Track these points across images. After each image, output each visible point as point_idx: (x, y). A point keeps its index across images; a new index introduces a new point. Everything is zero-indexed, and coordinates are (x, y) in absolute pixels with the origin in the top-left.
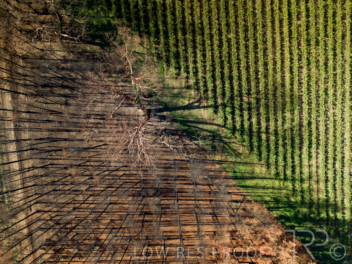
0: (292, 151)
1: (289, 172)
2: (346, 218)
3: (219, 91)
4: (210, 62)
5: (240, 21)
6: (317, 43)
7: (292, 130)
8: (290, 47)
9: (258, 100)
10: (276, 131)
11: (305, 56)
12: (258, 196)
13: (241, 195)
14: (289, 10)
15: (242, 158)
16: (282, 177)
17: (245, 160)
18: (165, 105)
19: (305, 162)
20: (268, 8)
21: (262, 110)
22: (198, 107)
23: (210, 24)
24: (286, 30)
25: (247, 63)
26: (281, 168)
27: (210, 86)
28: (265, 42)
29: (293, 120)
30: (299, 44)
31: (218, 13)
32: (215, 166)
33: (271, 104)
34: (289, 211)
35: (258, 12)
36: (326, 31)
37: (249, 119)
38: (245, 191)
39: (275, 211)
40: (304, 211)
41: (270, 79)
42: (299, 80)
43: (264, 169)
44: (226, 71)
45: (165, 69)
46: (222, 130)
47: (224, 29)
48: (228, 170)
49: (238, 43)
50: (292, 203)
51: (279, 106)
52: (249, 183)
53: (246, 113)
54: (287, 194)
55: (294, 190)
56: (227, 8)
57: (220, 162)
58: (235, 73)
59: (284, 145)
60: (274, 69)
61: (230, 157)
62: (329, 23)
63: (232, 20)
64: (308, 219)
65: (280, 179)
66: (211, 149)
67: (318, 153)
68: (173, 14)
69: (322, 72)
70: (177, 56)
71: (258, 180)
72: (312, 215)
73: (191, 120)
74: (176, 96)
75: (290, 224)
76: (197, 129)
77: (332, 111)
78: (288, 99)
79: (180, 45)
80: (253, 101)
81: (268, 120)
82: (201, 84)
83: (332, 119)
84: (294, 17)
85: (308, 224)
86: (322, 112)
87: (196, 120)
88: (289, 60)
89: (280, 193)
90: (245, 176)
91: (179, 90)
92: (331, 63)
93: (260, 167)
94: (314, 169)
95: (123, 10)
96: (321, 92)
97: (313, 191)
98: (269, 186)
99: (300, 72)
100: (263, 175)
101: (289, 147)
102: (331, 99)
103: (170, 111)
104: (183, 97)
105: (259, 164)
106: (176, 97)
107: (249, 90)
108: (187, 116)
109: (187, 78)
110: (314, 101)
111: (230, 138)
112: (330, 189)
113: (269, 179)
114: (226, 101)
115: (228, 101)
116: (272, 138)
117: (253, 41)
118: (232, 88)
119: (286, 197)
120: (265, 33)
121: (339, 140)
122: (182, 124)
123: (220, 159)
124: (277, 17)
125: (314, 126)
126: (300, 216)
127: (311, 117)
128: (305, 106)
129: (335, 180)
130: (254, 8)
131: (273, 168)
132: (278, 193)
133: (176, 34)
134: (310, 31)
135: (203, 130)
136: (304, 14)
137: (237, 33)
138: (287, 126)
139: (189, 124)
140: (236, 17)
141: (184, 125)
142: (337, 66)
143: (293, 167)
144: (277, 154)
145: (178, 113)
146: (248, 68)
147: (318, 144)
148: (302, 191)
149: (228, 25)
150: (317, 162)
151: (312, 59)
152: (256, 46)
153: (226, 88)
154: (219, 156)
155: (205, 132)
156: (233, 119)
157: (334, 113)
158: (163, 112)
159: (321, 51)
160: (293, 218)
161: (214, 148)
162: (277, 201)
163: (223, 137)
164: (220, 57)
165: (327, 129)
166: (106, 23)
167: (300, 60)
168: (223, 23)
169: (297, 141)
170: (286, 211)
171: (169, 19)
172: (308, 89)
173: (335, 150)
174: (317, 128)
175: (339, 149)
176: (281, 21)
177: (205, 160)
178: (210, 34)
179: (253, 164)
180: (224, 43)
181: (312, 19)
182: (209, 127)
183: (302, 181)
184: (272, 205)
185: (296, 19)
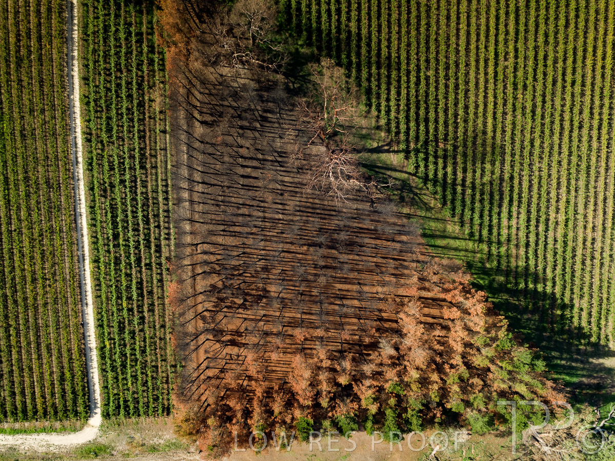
0: (490, 208)
1: (485, 233)
2: (548, 291)
3: (412, 133)
4: (405, 101)
5: (442, 57)
6: (525, 87)
7: (491, 183)
8: (494, 90)
9: (455, 148)
10: (473, 183)
11: (510, 101)
14: (496, 49)
16: (477, 238)
17: (437, 216)
19: (504, 222)
20: (473, 46)
21: (459, 159)
22: (388, 151)
23: (408, 59)
24: (491, 70)
25: (446, 104)
26: (476, 228)
27: (403, 127)
28: (467, 83)
29: (493, 173)
30: (505, 87)
31: (418, 48)
33: (470, 152)
34: (482, 279)
35: (462, 48)
36: (535, 75)
37: (445, 168)
41: (471, 124)
42: (502, 128)
43: (457, 228)
44: (422, 112)
46: (413, 180)
47: (423, 65)
49: (437, 81)
51: (479, 156)
52: (440, 242)
53: (440, 161)
55: (490, 254)
56: (427, 42)
57: (408, 216)
58: (432, 115)
59: (482, 201)
60: (476, 114)
62: (539, 66)
63: (432, 56)
64: (504, 290)
65: (475, 241)
67: (519, 213)
68: (369, 45)
69: (530, 121)
70: (369, 92)
71: (449, 239)
72: (509, 286)
73: (379, 165)
74: (364, 137)
77: (537, 165)
78: (489, 149)
79: (373, 79)
80: (449, 147)
81: (465, 170)
82: (393, 125)
83: (537, 173)
84: (501, 58)
85: (504, 296)
86: (526, 166)
87: (385, 166)
88: (492, 104)
89: (474, 257)
92: (539, 111)
94: (514, 231)
95: (314, 38)
96: (527, 143)
97: (512, 256)
99: (504, 119)
101: (486, 204)
102: (537, 151)
104: (371, 139)
107: (446, 135)
108: (374, 160)
109: (378, 117)
110: (518, 152)
111: (421, 189)
112: (531, 255)
113: (462, 239)
114: (419, 146)
115: (421, 146)
116: (469, 191)
117: (454, 81)
118: (427, 132)
119: (480, 262)
120: (468, 73)
121: (544, 199)
122: (368, 169)
124: (482, 56)
125: (516, 181)
126: (495, 285)
127: (513, 170)
128: (508, 158)
129: (537, 244)
130: (458, 45)
131: (467, 226)
132: (472, 256)
133: (369, 68)
134: (517, 73)
135: (392, 177)
136: (512, 55)
137: (437, 70)
138: (486, 179)
139: (377, 170)
140: (437, 53)
141: (370, 170)
142: (546, 114)
143: (490, 227)
144: (473, 210)
145: (365, 156)
146: (446, 111)
147: (520, 202)
148: (499, 256)
149: (427, 61)
150: (518, 223)
151: (518, 105)
152: (457, 87)
153: (421, 131)
154: (407, 209)
155: (394, 180)
156: (426, 166)
157: (540, 168)
159: (529, 97)
161: (402, 199)
164: (417, 96)
165: (530, 186)
166: (293, 50)
167: (505, 105)
168: (423, 59)
169: (497, 197)
170: (479, 278)
171: (364, 51)
172: (512, 139)
173: (538, 211)
174: (520, 184)
175: (543, 209)
176: (486, 61)
178: (407, 70)
180: (422, 80)
181: (521, 61)
182: (398, 175)
183: (499, 243)
185: (503, 59)
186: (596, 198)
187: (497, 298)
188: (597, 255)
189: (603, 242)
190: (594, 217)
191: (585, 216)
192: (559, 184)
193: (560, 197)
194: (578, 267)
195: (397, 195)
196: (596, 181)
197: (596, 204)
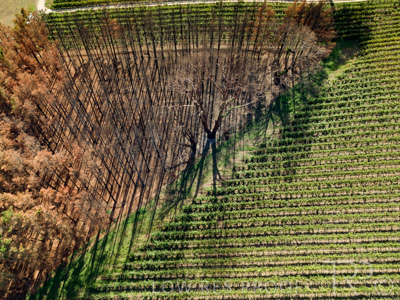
12: (113, 237)
13: (119, 217)
15: (158, 221)
17: (155, 224)
18: (218, 150)
32: (154, 193)
38: (122, 222)
39: (91, 257)
40: (80, 294)
45: (251, 151)
46: (189, 201)
48: (148, 205)
50: (94, 279)
54: (107, 271)
61: (161, 208)
65: (126, 263)
66: (172, 189)
71: (131, 238)
73: (203, 172)
75: (70, 275)
76: (193, 177)
87: (202, 177)
89: (110, 264)
90: (138, 222)
91: (232, 162)
93: (144, 240)
95: (301, 119)
98: (122, 250)
100: (135, 243)
103: (213, 154)
104: (225, 165)
105: (148, 239)
106: (226, 160)
108: (207, 168)
111: (181, 208)
113: (130, 250)
119: (103, 271)
122: (199, 163)
123: (161, 198)
135: (192, 182)
139: (199, 170)
144: (156, 258)
145: (210, 161)
155: (189, 185)
158: (212, 148)
160: (77, 279)
161: (173, 192)
162: (102, 259)
163: (183, 201)
166: (290, 109)
171: (297, 153)
177: (162, 184)
179: (150, 232)
182: (194, 188)
183: (119, 290)
184: (98, 253)
195: (176, 188)
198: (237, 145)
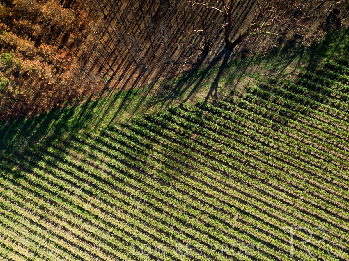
0: (124, 153)
1: (108, 140)
2: (35, 169)
3: (214, 117)
4: (243, 123)
6: (208, 225)
7: (144, 162)
8: (218, 199)
10: (150, 148)
11: (202, 208)
12: (102, 103)
13: (113, 88)
15: (144, 107)
16: (107, 131)
17: (140, 109)
18: (228, 65)
19: (107, 159)
21: (175, 145)
22: (210, 93)
28: (234, 178)
30: (216, 209)
32: (151, 80)
33: (177, 156)
34: (73, 122)
35: (265, 187)
36: (214, 238)
37: (174, 130)
38: (114, 94)
39: (81, 111)
40: (64, 136)
43: (122, 120)
45: (259, 82)
46: (178, 103)
48: (141, 89)
50: (78, 129)
51: (170, 163)
52: (119, 101)
54: (89, 128)
55: (89, 136)
57: (152, 86)
59: (134, 149)
61: (151, 97)
64: (55, 136)
65: (106, 129)
66: (168, 84)
67: (109, 174)
68: (304, 112)
69: (178, 216)
70: (265, 97)
71: (117, 110)
72: (57, 140)
73: (203, 81)
75: (61, 117)
76: (192, 82)
77: (139, 206)
78: (172, 172)
80: (189, 141)
81: (164, 146)
83: (133, 203)
84: (242, 216)
85: (51, 133)
87: (200, 86)
88: (207, 192)
89: (93, 123)
90: (127, 101)
91: (235, 84)
92: (183, 228)
93: (126, 118)
94: (96, 163)
96: (161, 206)
97: (78, 153)
98: (106, 117)
99: (190, 196)
100: (118, 117)
101: (129, 151)
102: (151, 211)
103: (221, 67)
104: (226, 84)
105: (130, 119)
106: (230, 79)
107: (200, 143)
108: (208, 80)
109: (241, 97)
110: (157, 195)
111: (168, 105)
113: (112, 121)
116: (146, 141)
118: (210, 129)
119: (86, 127)
121: (110, 199)
122: (204, 71)
123: (154, 88)
124: (251, 201)
125: (135, 183)
126: (63, 130)
127: (145, 185)
128: (156, 184)
129: (77, 177)
131: (119, 129)
132: (95, 122)
133: (285, 106)
134: (222, 224)
135: (188, 86)
136: (240, 226)
138: (149, 160)
139: (200, 78)
141: (202, 72)
142: (177, 232)
143: (109, 146)
144: (129, 138)
145: (215, 73)
147: (117, 179)
150: (101, 169)
151: (195, 212)
154: (157, 88)
155: (185, 87)
156: (183, 116)
157: (136, 207)
158: (223, 60)
159: (198, 224)
160: (65, 123)
161: (167, 87)
162: (89, 117)
163: (172, 100)
165: (125, 193)
166: (326, 54)
167: (202, 202)
169: (130, 162)
170: (75, 120)
171: (301, 106)
172: (171, 196)
173: (102, 190)
174: (131, 186)
175: (100, 195)
176: (245, 203)
177: (161, 74)
179: (133, 114)
182: (187, 93)
184: (87, 110)
185: (240, 217)
186: (88, 242)
187: (52, 127)
188: (42, 222)
189: (50, 231)
190: (73, 234)
191: (78, 227)
192: (115, 217)
193: (104, 213)
194: (41, 202)
195: (172, 85)
196: (101, 249)
197: (83, 240)
198: (249, 69)
